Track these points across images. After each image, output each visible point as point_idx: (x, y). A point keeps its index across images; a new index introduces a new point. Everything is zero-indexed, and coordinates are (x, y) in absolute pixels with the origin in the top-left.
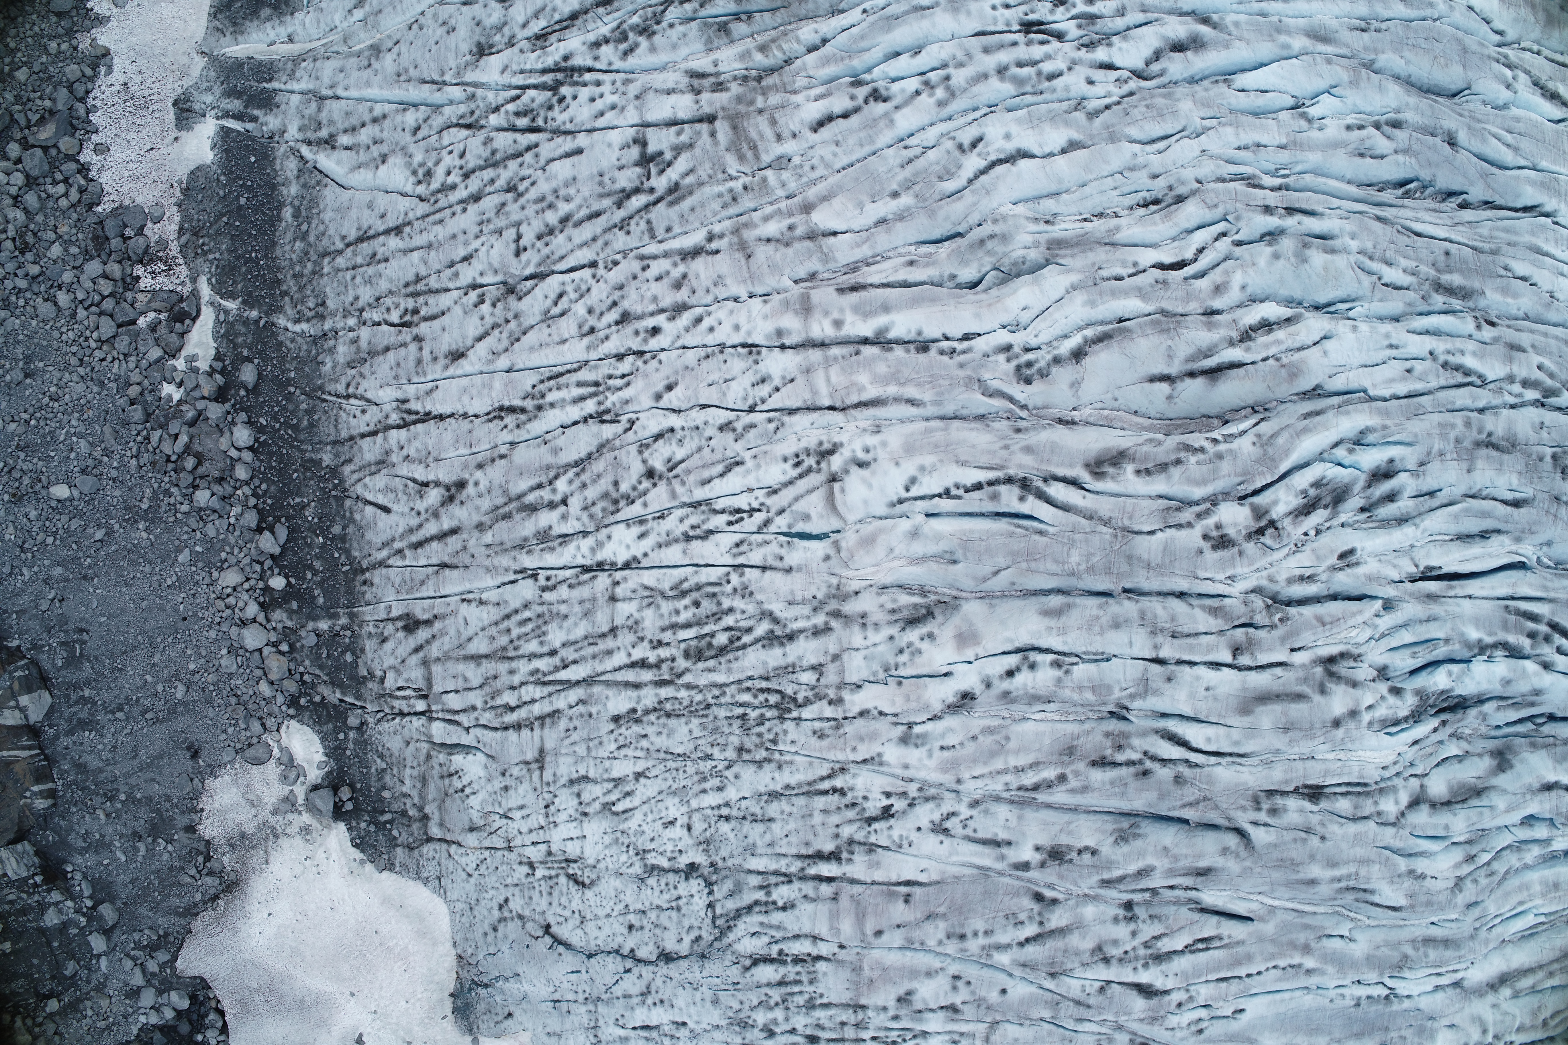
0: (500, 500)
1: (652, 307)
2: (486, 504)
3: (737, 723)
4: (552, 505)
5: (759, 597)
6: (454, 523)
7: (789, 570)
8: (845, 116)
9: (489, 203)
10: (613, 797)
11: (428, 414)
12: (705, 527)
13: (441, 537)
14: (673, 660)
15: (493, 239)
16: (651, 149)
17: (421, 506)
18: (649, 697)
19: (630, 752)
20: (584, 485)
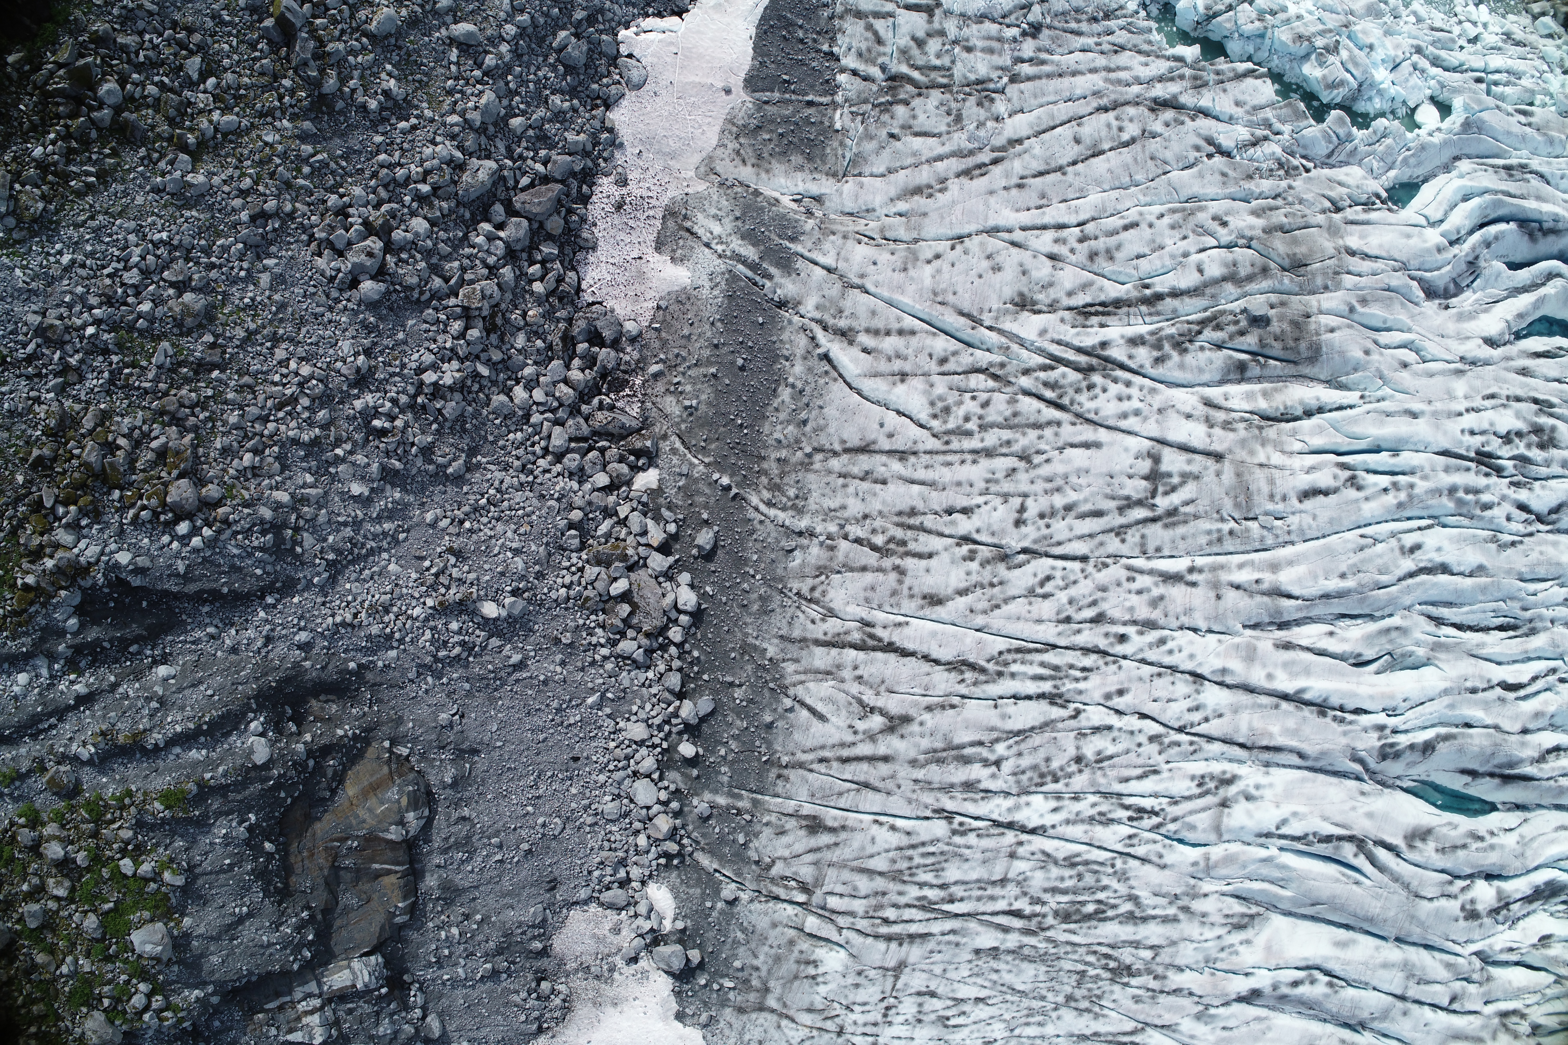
0: (939, 745)
1: (1127, 617)
2: (925, 743)
3: (1075, 977)
4: (986, 763)
5: (1132, 882)
6: (889, 752)
7: (1164, 867)
8: (1326, 493)
9: (1002, 464)
10: (949, 1013)
11: (891, 644)
12: (1110, 816)
13: (871, 759)
14: (1044, 916)
15: (998, 501)
16: (1164, 467)
17: (861, 726)
18: (1012, 940)
19: (979, 981)
20: (1020, 754)
